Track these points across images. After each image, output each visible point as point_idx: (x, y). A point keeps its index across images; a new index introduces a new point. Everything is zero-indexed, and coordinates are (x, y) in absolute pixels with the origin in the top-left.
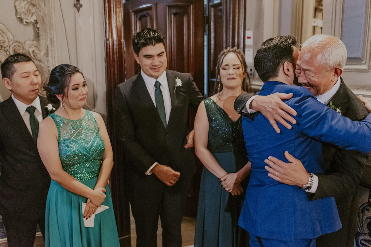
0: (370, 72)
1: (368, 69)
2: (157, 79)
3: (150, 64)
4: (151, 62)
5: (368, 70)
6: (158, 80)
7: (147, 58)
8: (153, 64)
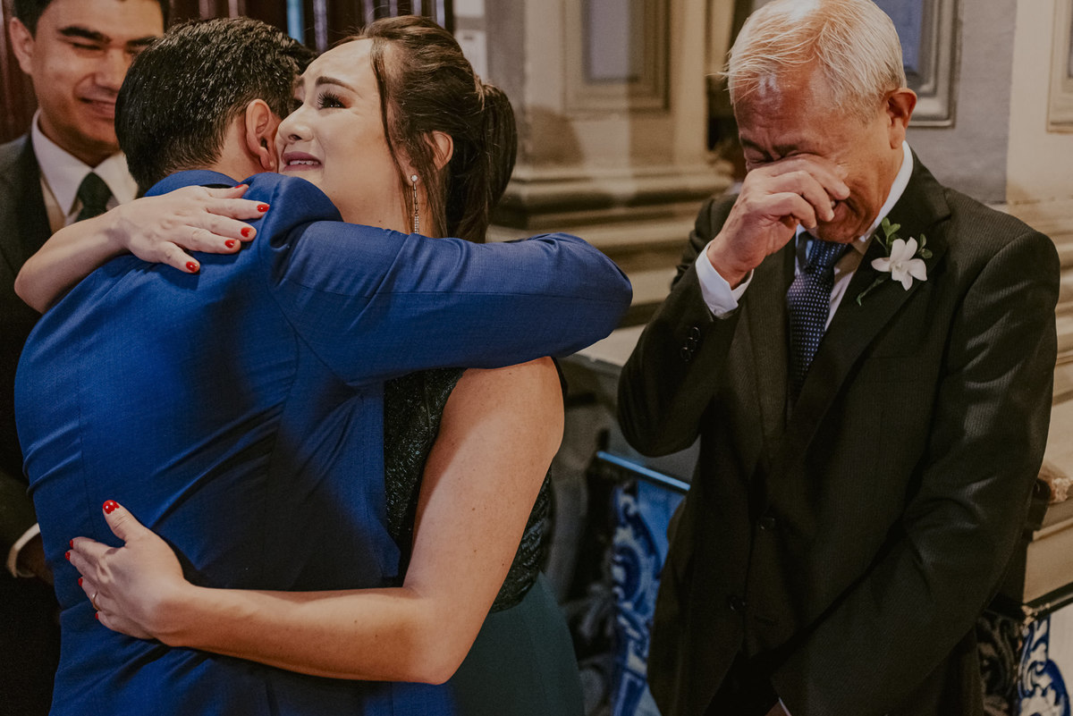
0: (953, 126)
1: (945, 114)
2: (93, 166)
3: (86, 77)
4: (90, 70)
5: (948, 118)
6: (100, 171)
7: (77, 45)
8: (100, 81)
